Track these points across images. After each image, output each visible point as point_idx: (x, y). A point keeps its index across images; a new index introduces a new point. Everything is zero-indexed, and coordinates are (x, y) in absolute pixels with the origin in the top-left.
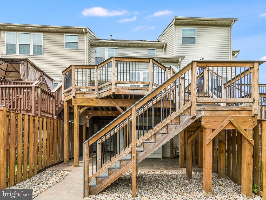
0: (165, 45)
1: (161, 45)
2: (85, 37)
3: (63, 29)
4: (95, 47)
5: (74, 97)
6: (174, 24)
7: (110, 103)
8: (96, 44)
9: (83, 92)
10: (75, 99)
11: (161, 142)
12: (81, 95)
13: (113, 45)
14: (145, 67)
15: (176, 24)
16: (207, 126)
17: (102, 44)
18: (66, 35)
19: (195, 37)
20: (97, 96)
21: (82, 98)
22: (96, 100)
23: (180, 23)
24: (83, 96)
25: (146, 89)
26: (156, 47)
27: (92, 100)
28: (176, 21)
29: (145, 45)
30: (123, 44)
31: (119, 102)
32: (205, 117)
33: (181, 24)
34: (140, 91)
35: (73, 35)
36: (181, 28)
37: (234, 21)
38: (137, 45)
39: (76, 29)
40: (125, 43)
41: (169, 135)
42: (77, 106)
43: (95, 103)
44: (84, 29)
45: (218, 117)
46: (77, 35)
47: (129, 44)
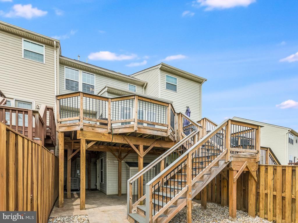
0: (145, 84)
1: (142, 84)
2: (55, 52)
3: (21, 32)
4: (65, 66)
5: (82, 130)
6: (160, 69)
7: (124, 140)
8: (67, 63)
9: (93, 125)
10: (83, 132)
11: (207, 181)
12: (90, 128)
13: (90, 70)
14: (131, 103)
15: (161, 69)
16: (234, 169)
17: (75, 65)
18: (24, 40)
19: (176, 85)
20: (110, 131)
21: (91, 132)
22: (108, 135)
23: (165, 69)
24: (93, 129)
25: (164, 131)
26: (137, 84)
27: (104, 135)
28: (162, 67)
29: (126, 79)
30: (101, 73)
31: (133, 140)
32: (233, 161)
33: (171, 72)
34: (159, 132)
35: (36, 44)
36: (165, 74)
37: (204, 80)
38: (117, 77)
39: (43, 38)
40: (105, 72)
41: (212, 175)
42: (85, 140)
43: (106, 139)
44: (55, 42)
45: (240, 162)
46: (43, 46)
47: (109, 74)
